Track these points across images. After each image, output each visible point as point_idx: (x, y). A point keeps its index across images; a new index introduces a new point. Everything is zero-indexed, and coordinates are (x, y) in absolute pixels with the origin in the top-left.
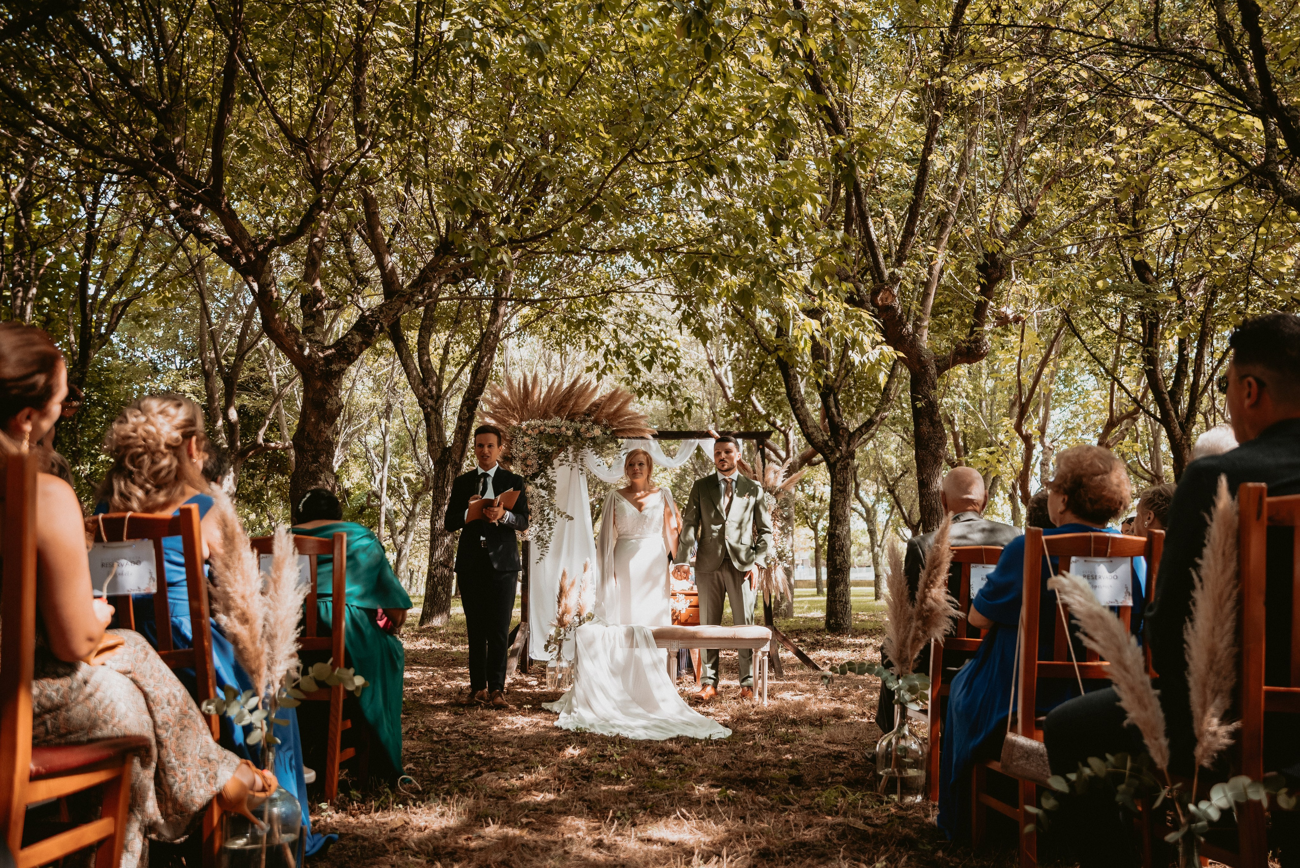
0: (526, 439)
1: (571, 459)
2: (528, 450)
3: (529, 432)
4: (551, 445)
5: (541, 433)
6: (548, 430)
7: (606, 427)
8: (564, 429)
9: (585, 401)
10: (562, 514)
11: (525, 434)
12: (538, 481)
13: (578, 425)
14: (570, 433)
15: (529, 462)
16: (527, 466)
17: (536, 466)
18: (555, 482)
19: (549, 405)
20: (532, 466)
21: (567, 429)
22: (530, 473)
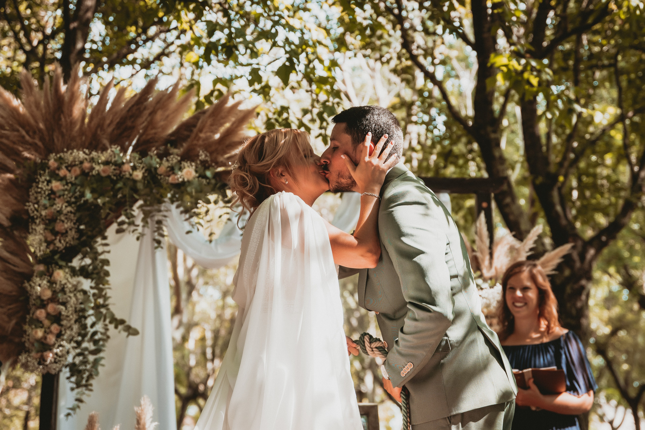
0: (56, 185)
1: (139, 221)
2: (59, 205)
3: (63, 172)
4: (101, 195)
5: (84, 174)
6: (98, 168)
7: (205, 165)
8: (127, 168)
9: (169, 120)
10: (118, 322)
11: (54, 175)
12: (76, 263)
13: (155, 162)
14: (139, 175)
15: (59, 227)
16: (55, 233)
17: (72, 234)
18: (106, 262)
19: (100, 126)
20: (65, 234)
21: (134, 168)
22: (60, 245)
